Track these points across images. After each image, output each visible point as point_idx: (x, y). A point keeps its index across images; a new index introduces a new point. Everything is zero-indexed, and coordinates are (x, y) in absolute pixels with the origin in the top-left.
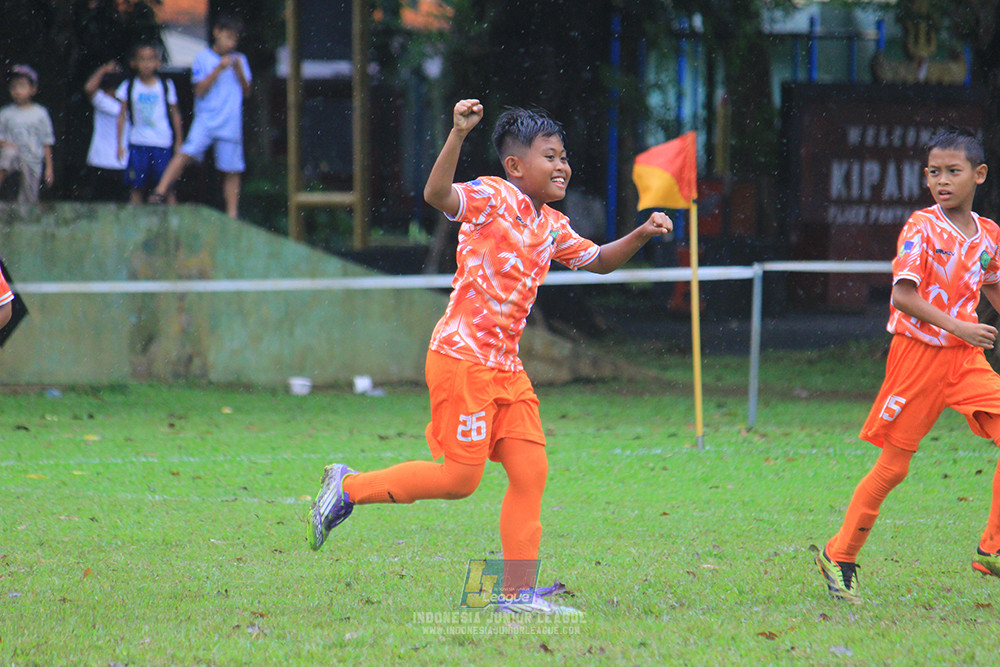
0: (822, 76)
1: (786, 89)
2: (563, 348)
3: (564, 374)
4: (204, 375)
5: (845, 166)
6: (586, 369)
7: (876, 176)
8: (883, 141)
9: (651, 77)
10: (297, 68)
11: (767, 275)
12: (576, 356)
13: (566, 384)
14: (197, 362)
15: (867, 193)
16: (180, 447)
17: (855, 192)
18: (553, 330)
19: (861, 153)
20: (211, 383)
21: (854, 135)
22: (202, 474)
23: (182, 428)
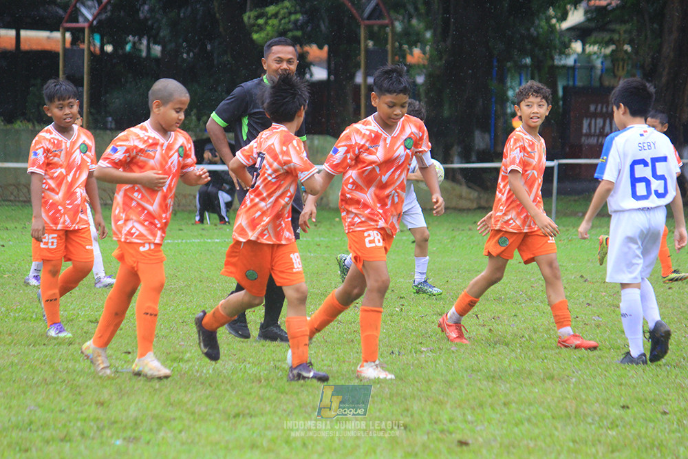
0: (579, 84)
1: (565, 88)
2: (474, 195)
3: (475, 205)
4: (328, 204)
5: (588, 121)
6: (483, 203)
7: (601, 124)
8: (604, 110)
9: (509, 84)
10: (365, 80)
11: (560, 165)
12: (479, 198)
13: (475, 209)
14: (325, 200)
15: (598, 131)
16: (319, 234)
17: (593, 131)
18: (469, 187)
19: (595, 115)
20: (330, 208)
21: (592, 108)
22: (329, 245)
23: (320, 227)
